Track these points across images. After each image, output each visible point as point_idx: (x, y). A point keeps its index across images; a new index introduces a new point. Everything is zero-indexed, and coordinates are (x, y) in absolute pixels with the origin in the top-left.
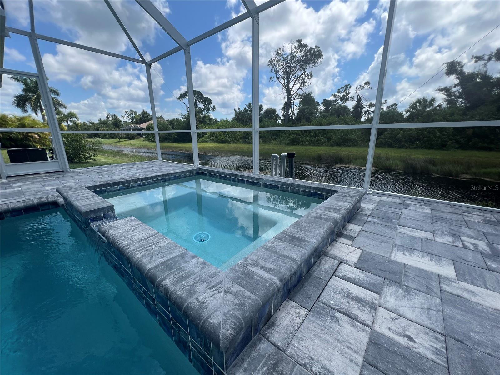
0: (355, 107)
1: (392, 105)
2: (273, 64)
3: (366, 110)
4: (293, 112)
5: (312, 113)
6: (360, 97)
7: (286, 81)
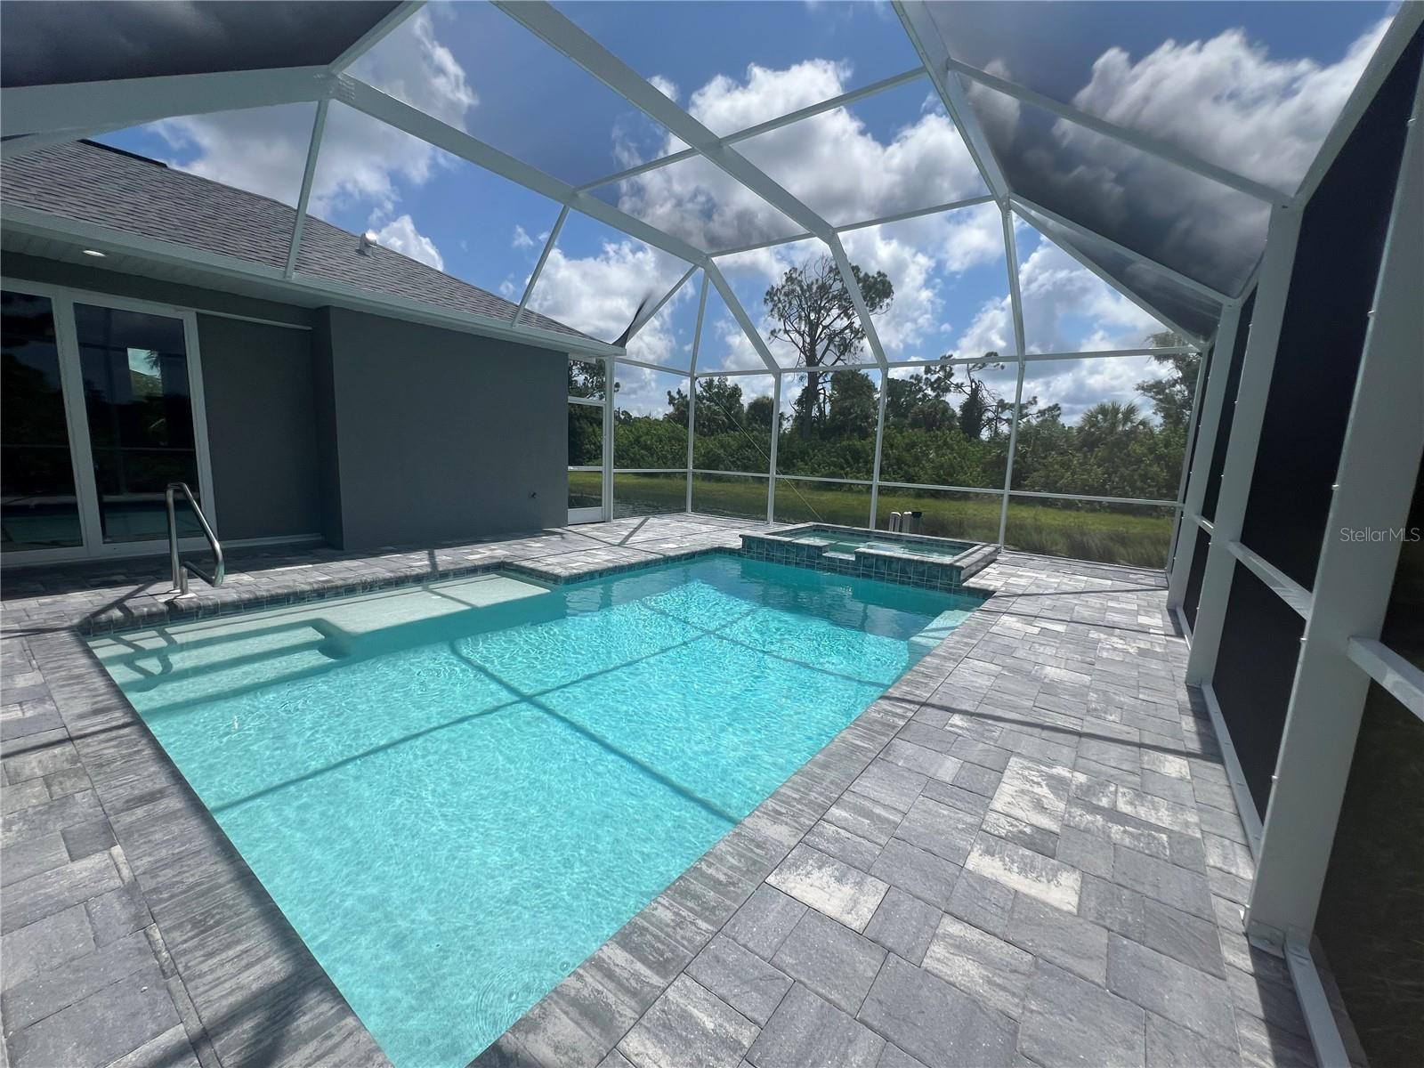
0: (966, 408)
1: (1050, 409)
2: (776, 298)
3: (990, 415)
4: (821, 411)
5: (867, 417)
6: (977, 387)
7: (808, 340)
